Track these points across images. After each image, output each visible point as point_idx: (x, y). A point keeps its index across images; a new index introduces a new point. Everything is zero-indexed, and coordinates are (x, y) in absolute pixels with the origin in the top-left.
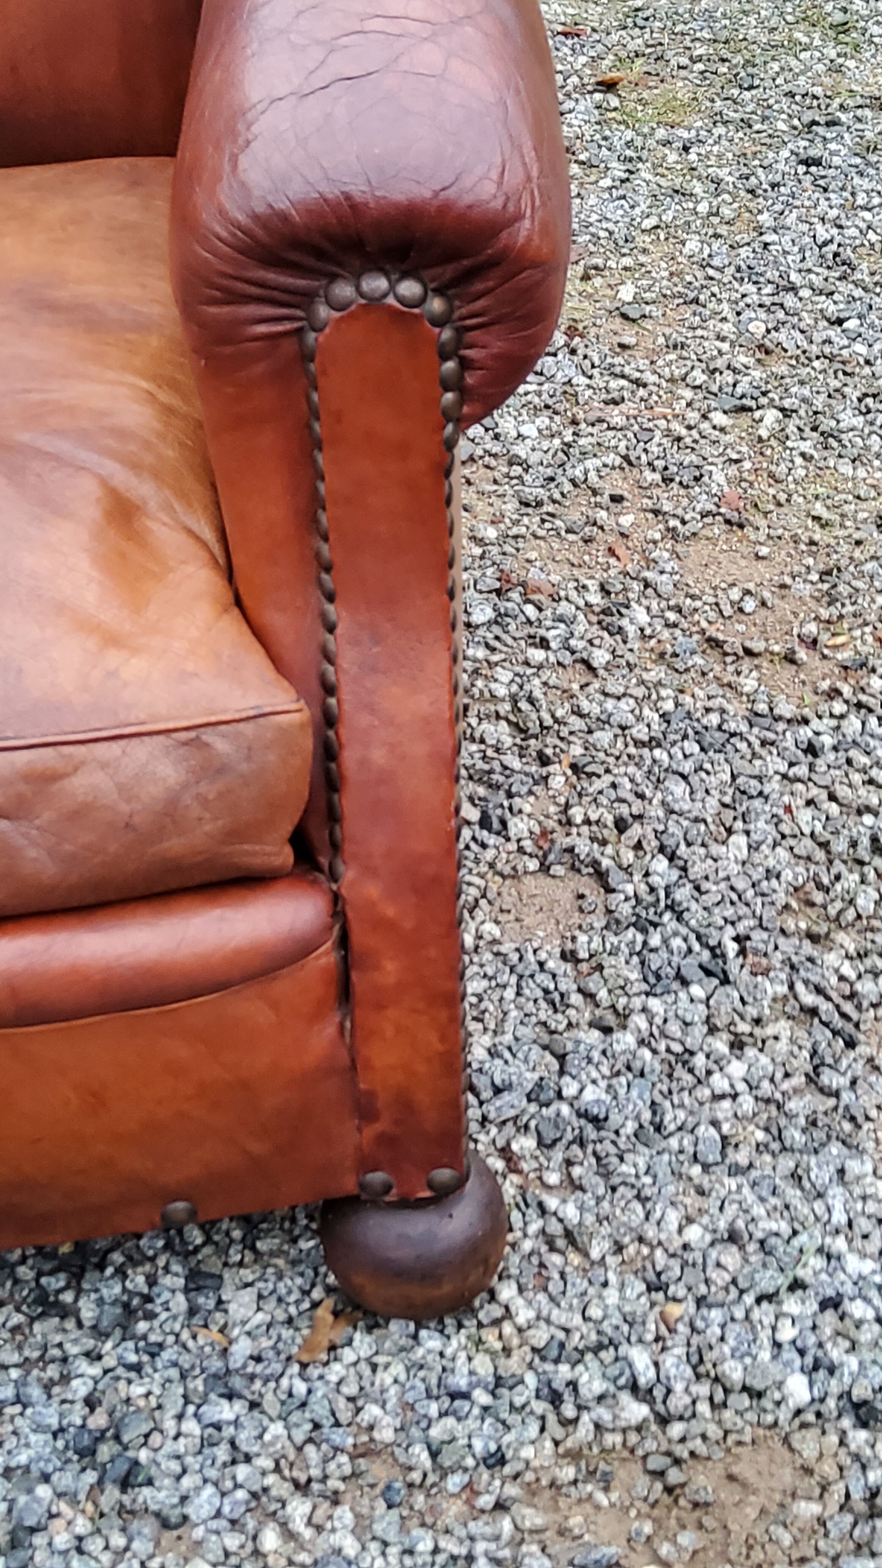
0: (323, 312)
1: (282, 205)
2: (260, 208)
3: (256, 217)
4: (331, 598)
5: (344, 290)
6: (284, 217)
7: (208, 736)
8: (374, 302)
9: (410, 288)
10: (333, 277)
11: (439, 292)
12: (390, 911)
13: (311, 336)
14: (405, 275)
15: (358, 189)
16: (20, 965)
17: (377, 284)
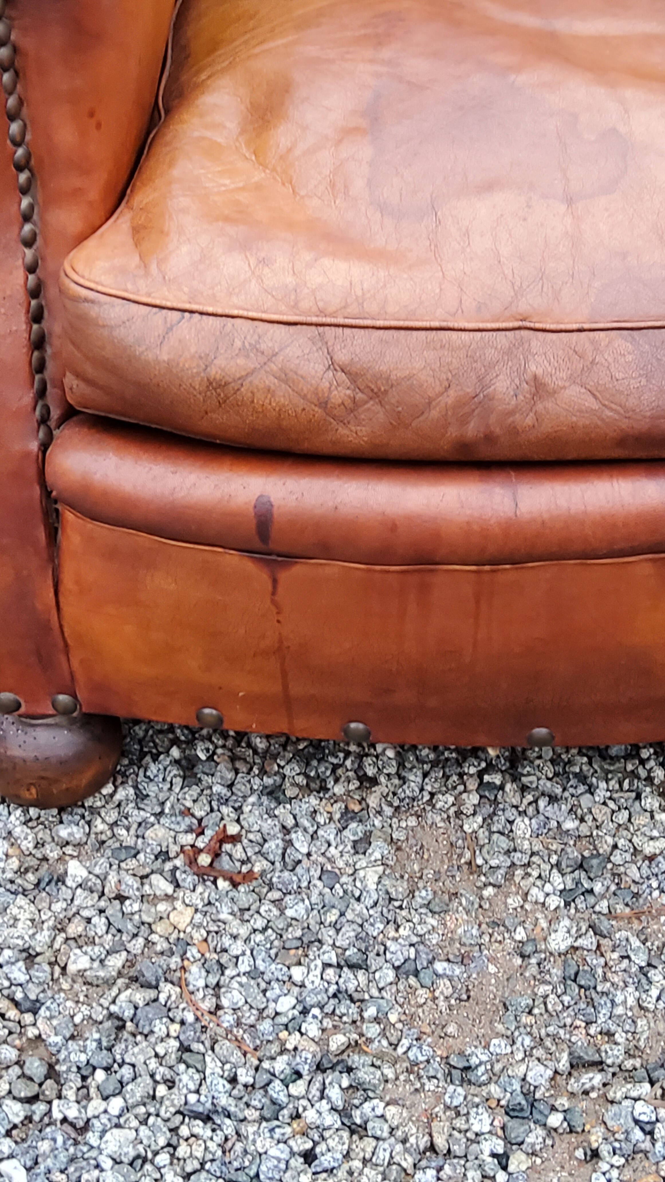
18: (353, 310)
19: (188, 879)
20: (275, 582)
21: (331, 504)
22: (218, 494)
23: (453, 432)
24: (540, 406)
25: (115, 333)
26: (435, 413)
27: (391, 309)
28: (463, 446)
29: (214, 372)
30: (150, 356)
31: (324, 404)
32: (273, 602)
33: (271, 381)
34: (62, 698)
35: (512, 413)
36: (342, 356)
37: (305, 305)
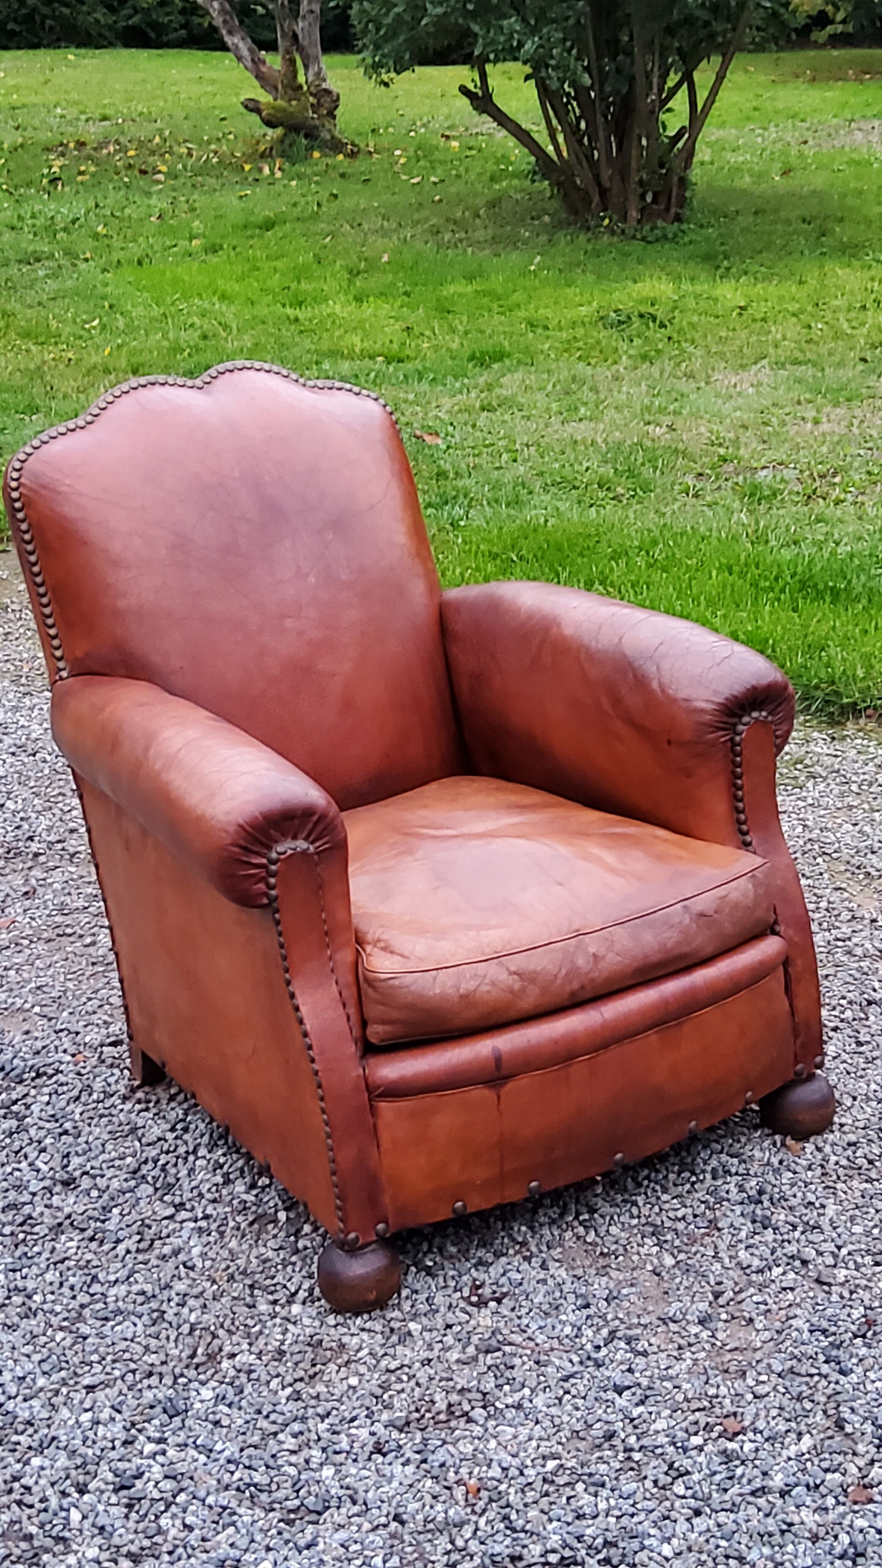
0: (741, 728)
1: (735, 693)
2: (727, 695)
3: (726, 699)
4: (746, 833)
5: (746, 719)
6: (736, 697)
7: (755, 872)
8: (756, 719)
9: (764, 714)
10: (741, 717)
11: (769, 714)
12: (796, 939)
13: (738, 738)
14: (762, 710)
15: (754, 683)
16: (730, 969)
17: (755, 714)
18: (508, 947)
19: (473, 1310)
20: (499, 1098)
21: (525, 1041)
22: (473, 1054)
23: (568, 989)
24: (599, 967)
25: (412, 988)
26: (559, 981)
27: (524, 942)
28: (573, 994)
29: (462, 991)
30: (431, 993)
31: (512, 992)
32: (498, 1111)
33: (488, 988)
34: (381, 1226)
35: (588, 973)
36: (513, 968)
37: (487, 951)
